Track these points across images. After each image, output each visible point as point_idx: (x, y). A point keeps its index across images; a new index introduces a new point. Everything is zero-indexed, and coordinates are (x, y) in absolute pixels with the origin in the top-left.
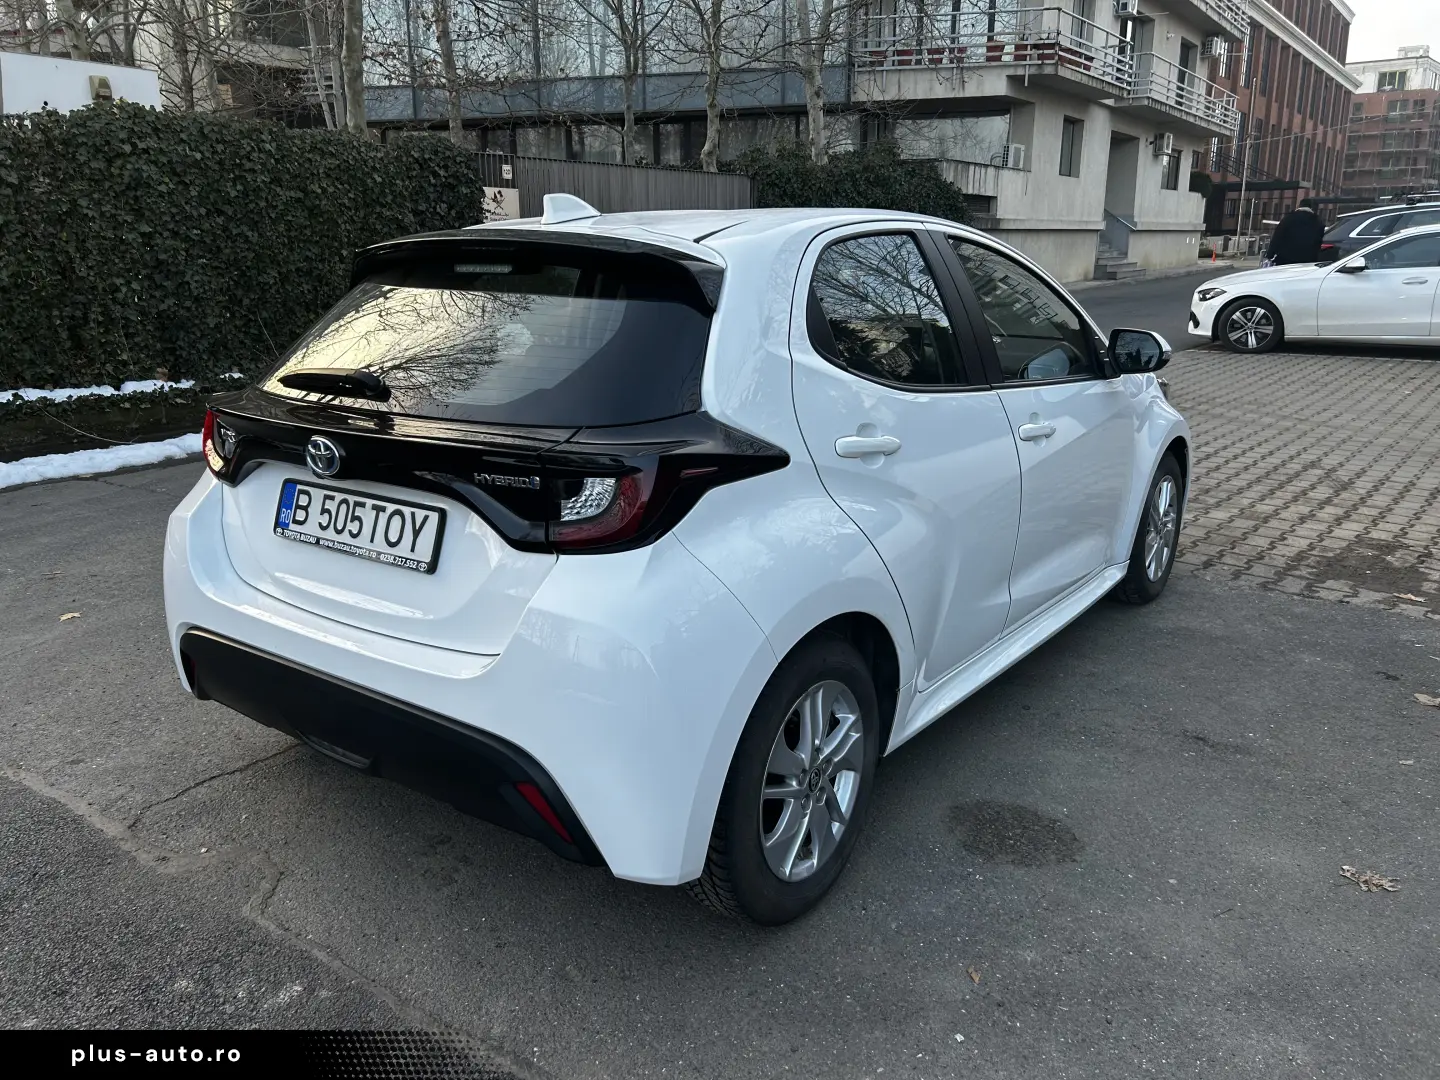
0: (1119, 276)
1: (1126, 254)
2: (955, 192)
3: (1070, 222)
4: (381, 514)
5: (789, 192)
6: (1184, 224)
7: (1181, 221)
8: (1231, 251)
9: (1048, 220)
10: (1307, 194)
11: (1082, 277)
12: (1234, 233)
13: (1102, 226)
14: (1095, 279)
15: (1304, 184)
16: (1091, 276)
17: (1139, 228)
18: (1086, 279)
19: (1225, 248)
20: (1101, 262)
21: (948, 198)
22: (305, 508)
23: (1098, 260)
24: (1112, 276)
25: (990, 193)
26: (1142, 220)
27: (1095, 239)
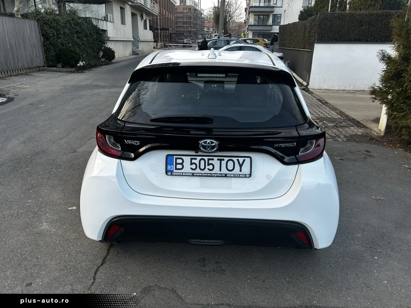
0: (139, 54)
1: (138, 48)
2: (98, 29)
3: (126, 38)
4: (222, 161)
5: (52, 26)
6: (149, 39)
7: (149, 38)
8: (158, 47)
9: (120, 38)
10: (171, 32)
11: (129, 54)
12: (158, 42)
13: (132, 40)
14: (133, 55)
15: (170, 29)
16: (132, 54)
17: (141, 40)
18: (131, 55)
19: (157, 46)
20: (134, 50)
21: (96, 30)
22: (182, 164)
23: (133, 49)
24: (137, 54)
25: (105, 29)
26: (141, 38)
27: (131, 43)
